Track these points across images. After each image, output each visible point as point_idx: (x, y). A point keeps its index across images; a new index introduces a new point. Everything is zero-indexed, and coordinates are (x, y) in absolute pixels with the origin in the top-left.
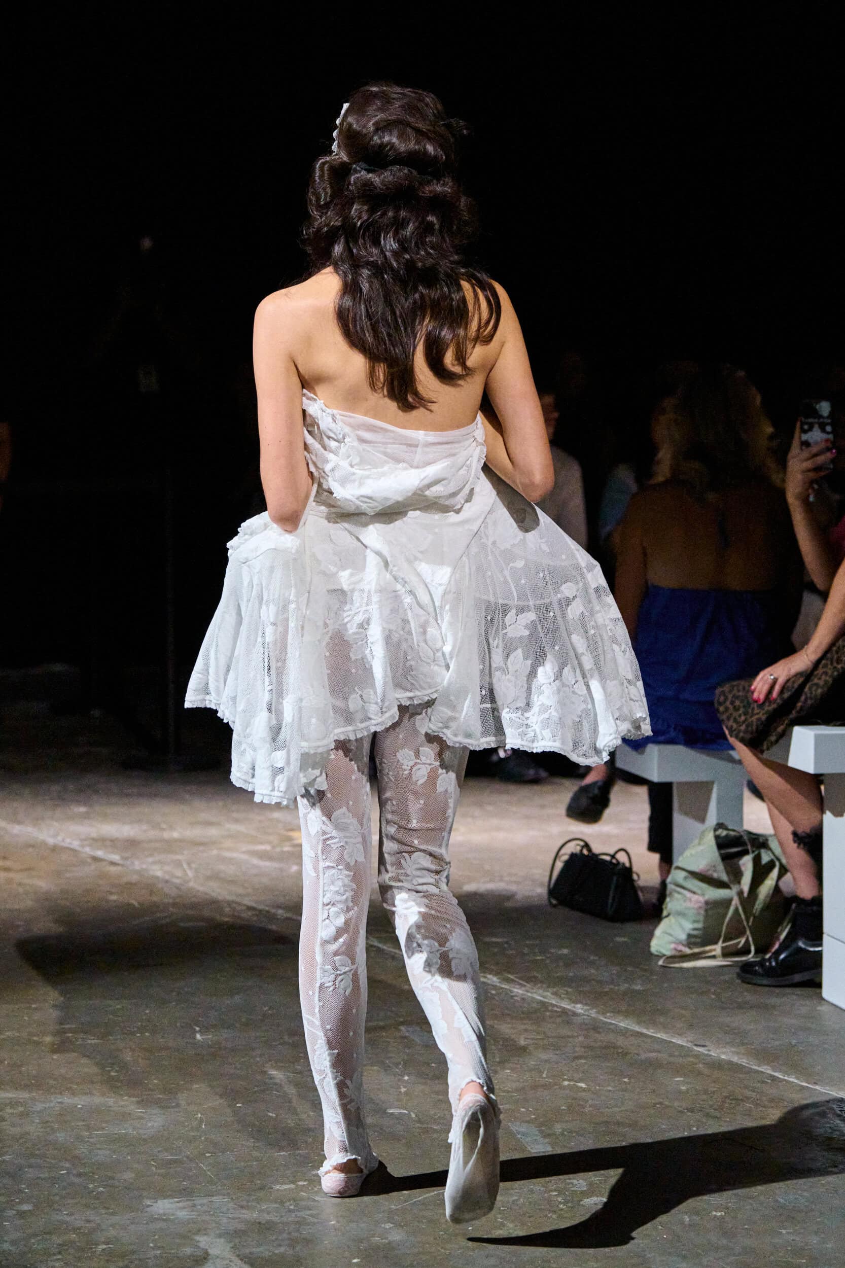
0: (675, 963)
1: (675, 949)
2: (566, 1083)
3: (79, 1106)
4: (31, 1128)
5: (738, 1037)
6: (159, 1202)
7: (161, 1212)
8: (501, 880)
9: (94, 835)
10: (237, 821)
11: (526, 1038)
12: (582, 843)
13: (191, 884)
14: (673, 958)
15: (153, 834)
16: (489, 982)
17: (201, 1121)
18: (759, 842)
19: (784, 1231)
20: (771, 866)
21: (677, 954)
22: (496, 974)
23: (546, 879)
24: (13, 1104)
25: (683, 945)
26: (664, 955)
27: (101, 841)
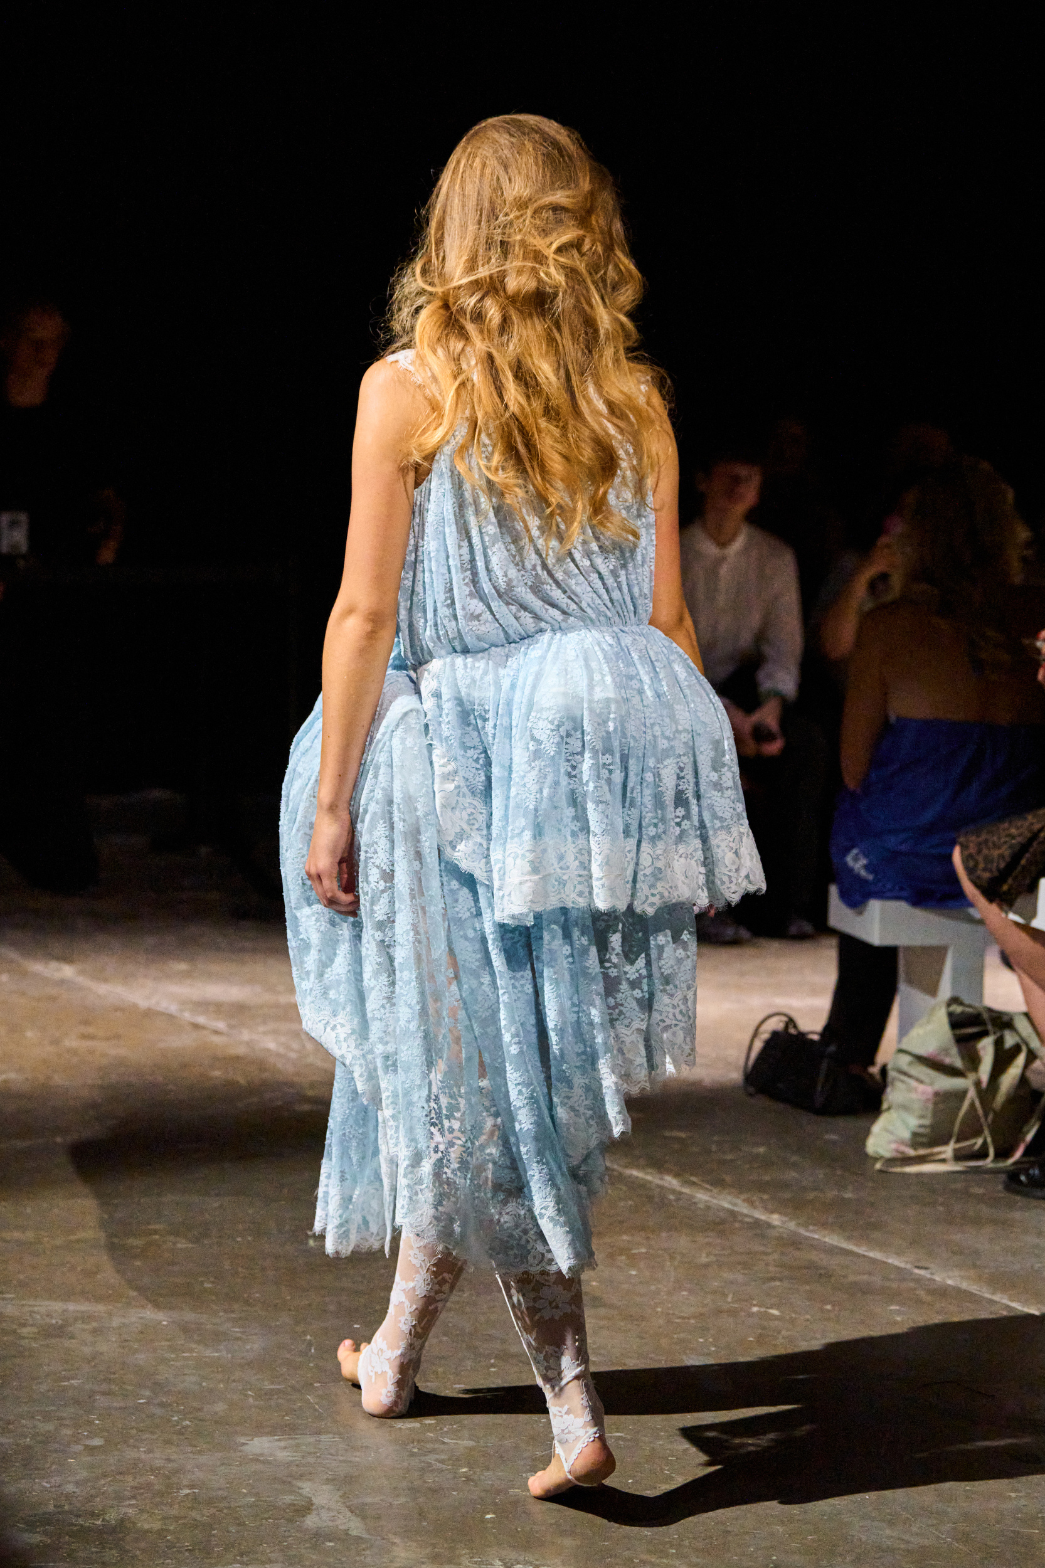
0: (896, 1166)
1: (897, 1151)
2: (755, 1309)
3: (165, 1323)
4: (103, 1347)
5: (968, 1258)
6: (255, 1439)
7: (258, 1451)
9: (195, 998)
11: (708, 1255)
12: (785, 1019)
13: (310, 1060)
14: (891, 1161)
15: (267, 997)
16: (666, 1185)
17: (310, 1344)
18: (1002, 1022)
19: (1013, 1495)
20: (1016, 1050)
21: (899, 1155)
22: (676, 1175)
23: (742, 1062)
24: (86, 1318)
25: (907, 1145)
26: (882, 1157)
27: (203, 1006)
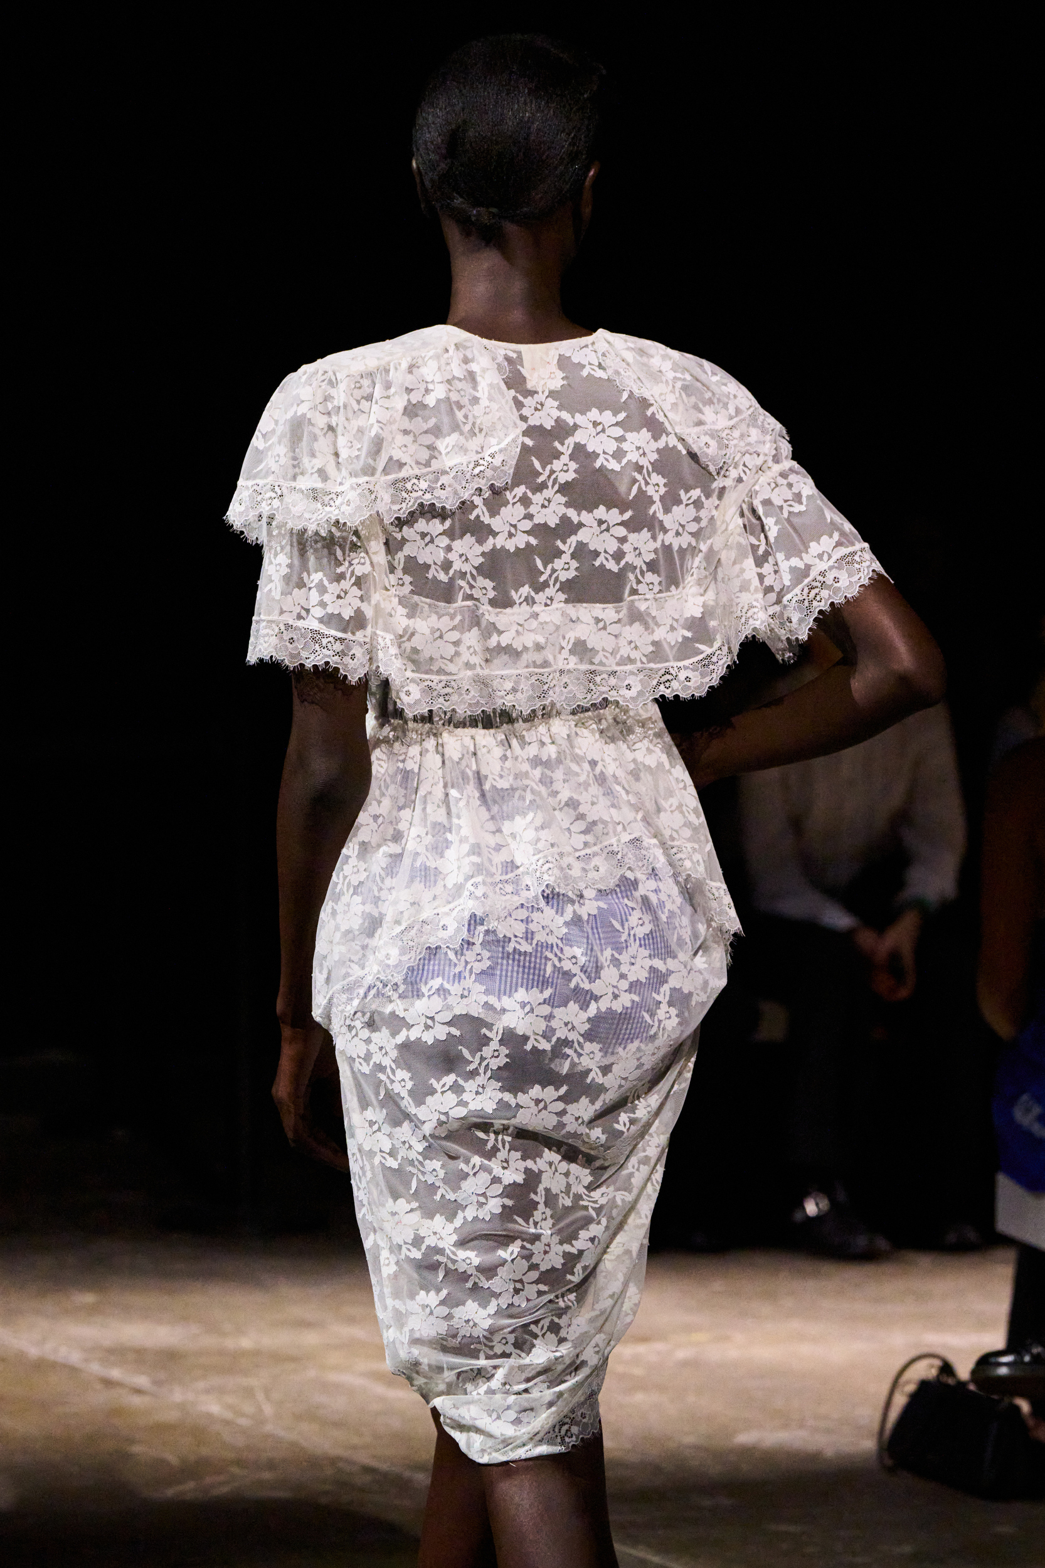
8: (801, 1425)
9: (107, 1343)
10: (351, 1320)
12: (937, 1363)
13: (269, 1428)
15: (209, 1341)
23: (876, 1426)
27: (117, 1353)
